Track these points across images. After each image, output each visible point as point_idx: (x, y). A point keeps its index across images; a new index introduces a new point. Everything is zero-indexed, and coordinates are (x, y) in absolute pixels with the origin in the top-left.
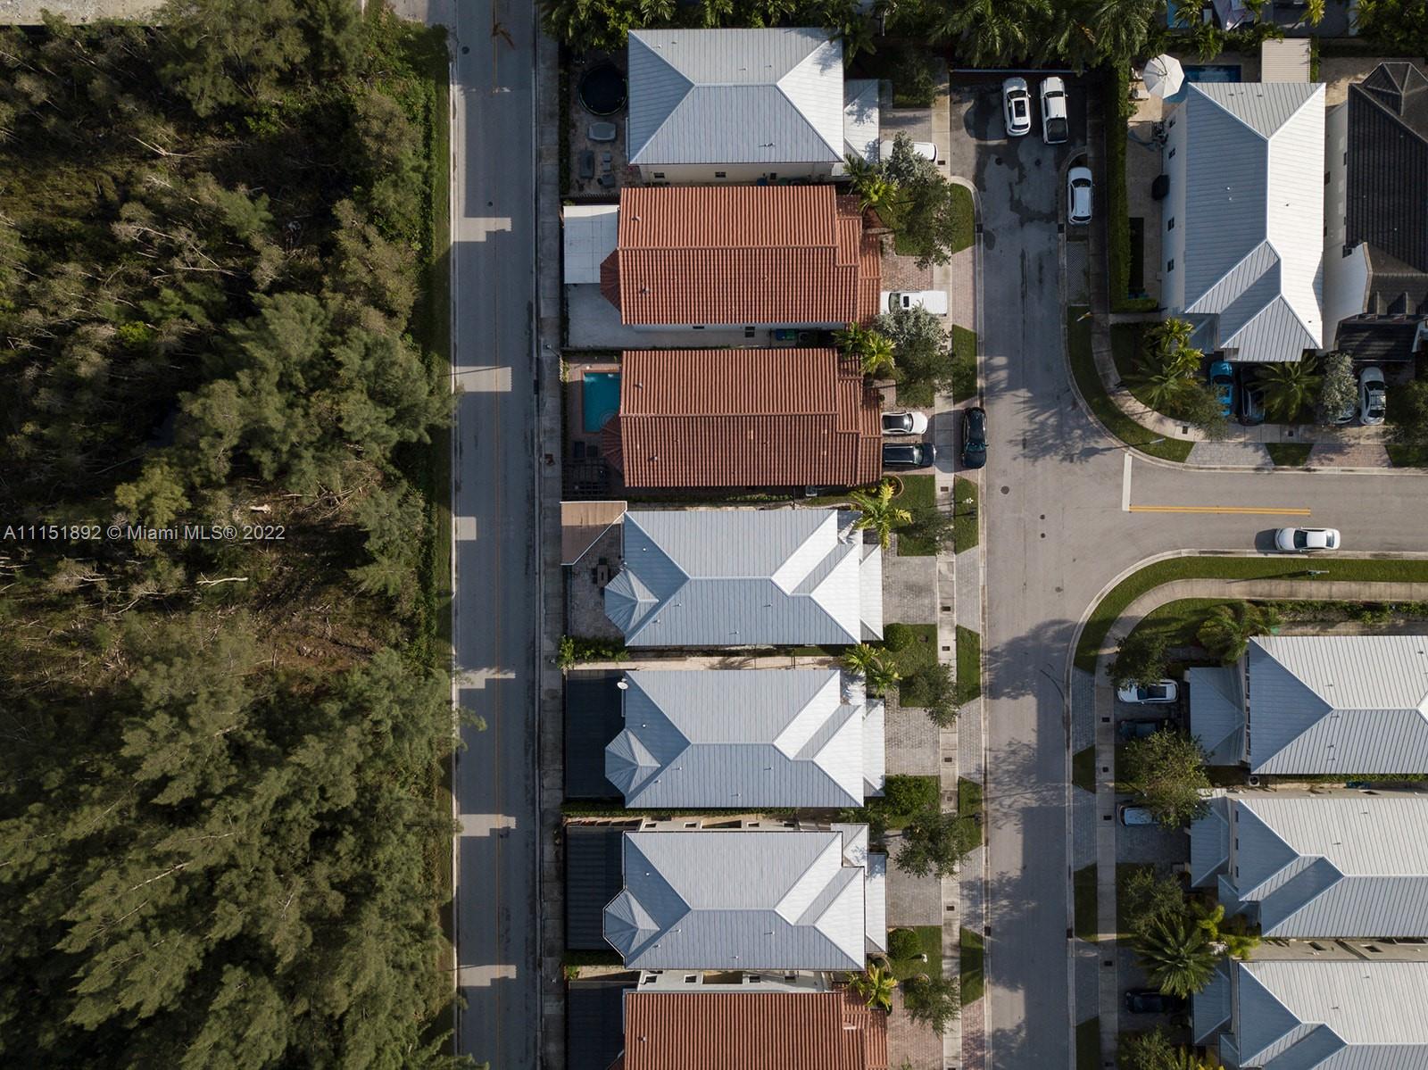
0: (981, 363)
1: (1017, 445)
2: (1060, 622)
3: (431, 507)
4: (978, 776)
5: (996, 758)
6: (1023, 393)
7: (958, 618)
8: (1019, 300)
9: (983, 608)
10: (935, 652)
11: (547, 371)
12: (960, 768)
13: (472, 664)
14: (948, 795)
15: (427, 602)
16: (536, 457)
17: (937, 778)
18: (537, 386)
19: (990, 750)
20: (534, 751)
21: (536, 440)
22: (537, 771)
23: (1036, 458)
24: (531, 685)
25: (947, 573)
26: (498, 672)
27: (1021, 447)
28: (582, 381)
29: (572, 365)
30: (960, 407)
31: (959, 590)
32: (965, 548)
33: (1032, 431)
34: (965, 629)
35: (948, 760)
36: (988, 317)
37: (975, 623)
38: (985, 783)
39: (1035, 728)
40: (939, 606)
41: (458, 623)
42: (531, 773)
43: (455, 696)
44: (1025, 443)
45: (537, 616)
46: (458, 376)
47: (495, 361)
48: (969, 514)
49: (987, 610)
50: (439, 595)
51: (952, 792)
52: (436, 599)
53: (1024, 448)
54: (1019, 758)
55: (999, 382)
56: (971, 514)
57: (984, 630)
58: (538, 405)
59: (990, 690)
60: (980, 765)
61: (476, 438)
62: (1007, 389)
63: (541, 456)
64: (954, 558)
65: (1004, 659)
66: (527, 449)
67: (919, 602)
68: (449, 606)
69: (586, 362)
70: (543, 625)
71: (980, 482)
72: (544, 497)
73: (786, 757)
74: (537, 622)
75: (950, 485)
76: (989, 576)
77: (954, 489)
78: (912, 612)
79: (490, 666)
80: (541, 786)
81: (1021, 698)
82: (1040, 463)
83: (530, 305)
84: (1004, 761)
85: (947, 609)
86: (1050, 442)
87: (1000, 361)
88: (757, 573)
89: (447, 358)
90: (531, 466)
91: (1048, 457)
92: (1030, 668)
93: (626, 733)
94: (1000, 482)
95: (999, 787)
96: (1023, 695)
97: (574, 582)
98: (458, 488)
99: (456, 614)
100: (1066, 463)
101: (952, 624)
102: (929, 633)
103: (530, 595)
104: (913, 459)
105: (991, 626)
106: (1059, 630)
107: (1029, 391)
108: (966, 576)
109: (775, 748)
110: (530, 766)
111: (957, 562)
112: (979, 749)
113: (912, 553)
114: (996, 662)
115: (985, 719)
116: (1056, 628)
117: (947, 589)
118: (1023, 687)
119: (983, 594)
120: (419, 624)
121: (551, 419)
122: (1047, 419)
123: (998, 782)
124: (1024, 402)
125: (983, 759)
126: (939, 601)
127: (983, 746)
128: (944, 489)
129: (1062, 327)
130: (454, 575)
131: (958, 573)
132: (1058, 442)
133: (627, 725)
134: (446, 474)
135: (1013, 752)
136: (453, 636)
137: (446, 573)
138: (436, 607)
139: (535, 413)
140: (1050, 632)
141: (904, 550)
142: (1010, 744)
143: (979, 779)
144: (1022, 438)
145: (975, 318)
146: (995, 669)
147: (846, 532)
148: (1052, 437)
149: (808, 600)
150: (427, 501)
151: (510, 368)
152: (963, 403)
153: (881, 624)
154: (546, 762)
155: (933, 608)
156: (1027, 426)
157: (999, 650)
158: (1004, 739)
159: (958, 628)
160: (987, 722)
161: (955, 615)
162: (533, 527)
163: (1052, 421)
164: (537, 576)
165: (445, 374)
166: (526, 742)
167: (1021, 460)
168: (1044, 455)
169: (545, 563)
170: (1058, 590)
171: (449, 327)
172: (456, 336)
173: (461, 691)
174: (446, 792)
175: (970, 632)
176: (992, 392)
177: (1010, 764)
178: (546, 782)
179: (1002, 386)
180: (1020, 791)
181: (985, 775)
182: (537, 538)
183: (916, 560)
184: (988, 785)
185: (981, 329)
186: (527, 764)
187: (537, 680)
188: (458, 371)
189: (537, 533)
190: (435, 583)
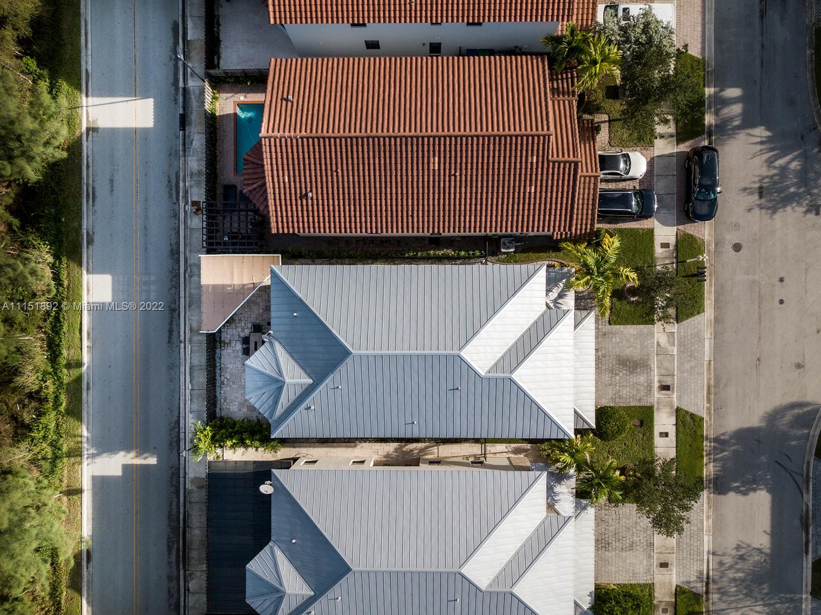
0: (710, 96)
1: (751, 193)
2: (801, 405)
3: (60, 263)
4: (699, 585)
5: (721, 563)
6: (761, 132)
7: (679, 398)
8: (757, 21)
9: (709, 387)
10: (651, 438)
11: (194, 103)
12: (678, 574)
13: (105, 446)
14: (662, 606)
15: (56, 373)
16: (182, 204)
17: (651, 587)
18: (184, 121)
19: (714, 554)
20: (178, 550)
21: (181, 184)
22: (182, 572)
23: (774, 210)
24: (175, 472)
25: (667, 346)
26: (137, 457)
27: (756, 197)
28: (235, 114)
29: (224, 96)
30: (685, 147)
31: (681, 364)
32: (688, 316)
33: (771, 177)
34: (687, 412)
35: (664, 565)
36: (719, 41)
37: (698, 405)
38: (707, 592)
39: (768, 530)
40: (656, 385)
41: (90, 399)
42: (175, 573)
43: (87, 484)
44: (761, 192)
45: (182, 391)
46: (90, 109)
47: (135, 90)
48: (695, 275)
49: (712, 389)
50: (69, 366)
51: (668, 603)
52: (65, 371)
53: (761, 197)
54: (748, 565)
55: (731, 119)
56: (698, 274)
57: (709, 413)
58: (184, 144)
59: (715, 484)
60: (701, 573)
61: (111, 181)
62: (739, 128)
63: (186, 203)
64: (674, 328)
65: (733, 448)
66: (170, 195)
67: (634, 379)
68: (79, 379)
69: (240, 92)
70: (188, 402)
71: (706, 238)
72: (191, 251)
73: (477, 588)
74: (182, 398)
75: (672, 241)
76: (717, 348)
77: (677, 245)
78: (625, 392)
79: (128, 448)
80: (187, 589)
81: (752, 494)
82: (778, 216)
83: (176, 25)
84: (731, 567)
85: (666, 388)
86: (792, 190)
87: (733, 92)
88: (442, 346)
89: (78, 87)
90: (176, 215)
91: (789, 209)
92: (764, 459)
93: (271, 548)
94: (731, 238)
95: (724, 598)
96: (755, 490)
97: (224, 352)
98: (90, 241)
99: (88, 389)
100: (811, 216)
101: (672, 407)
102: (645, 416)
103: (173, 366)
104: (631, 208)
105: (718, 408)
106: (799, 414)
107: (768, 129)
108: (688, 349)
109: (463, 576)
110: (174, 566)
111: (679, 333)
112: (700, 553)
113: (626, 321)
114: (723, 451)
115: (708, 517)
116: (796, 411)
117: (666, 365)
118: (754, 481)
119: (709, 369)
120: (46, 400)
121: (198, 160)
122: (789, 163)
123: (723, 592)
124: (762, 143)
125: (705, 564)
126: (656, 379)
127: (706, 549)
128: (665, 245)
129: (808, 52)
130: (85, 343)
131: (680, 345)
132: (801, 190)
133: (273, 538)
134: (76, 224)
135: (742, 558)
136: (85, 414)
137: (77, 341)
138: (66, 380)
139: (181, 153)
140: (789, 416)
141: (617, 318)
142: (738, 548)
143: (700, 588)
144: (757, 185)
145: (703, 42)
146: (721, 459)
147: (554, 294)
148: (794, 185)
149: (507, 382)
150: (57, 257)
151: (152, 100)
152: (688, 143)
153: (593, 409)
154: (193, 562)
155: (649, 388)
156: (765, 171)
157: (726, 437)
158: (730, 542)
159: (678, 410)
160: (711, 521)
161: (675, 395)
162: (177, 287)
163: (795, 165)
164: (182, 345)
165: (74, 107)
166: (169, 538)
167: (757, 211)
168: (785, 206)
169: (191, 330)
170: (799, 366)
171: (79, 51)
172: (89, 62)
173: (94, 478)
174: (76, 595)
175: (692, 416)
176: (723, 129)
177: (738, 570)
178: (192, 585)
179: (736, 123)
180: (748, 603)
181: (707, 584)
182: (182, 300)
183: (631, 330)
184: (710, 596)
185: (710, 53)
186: (169, 563)
187: (182, 466)
188: (90, 103)
189: (182, 294)
190: (65, 352)
